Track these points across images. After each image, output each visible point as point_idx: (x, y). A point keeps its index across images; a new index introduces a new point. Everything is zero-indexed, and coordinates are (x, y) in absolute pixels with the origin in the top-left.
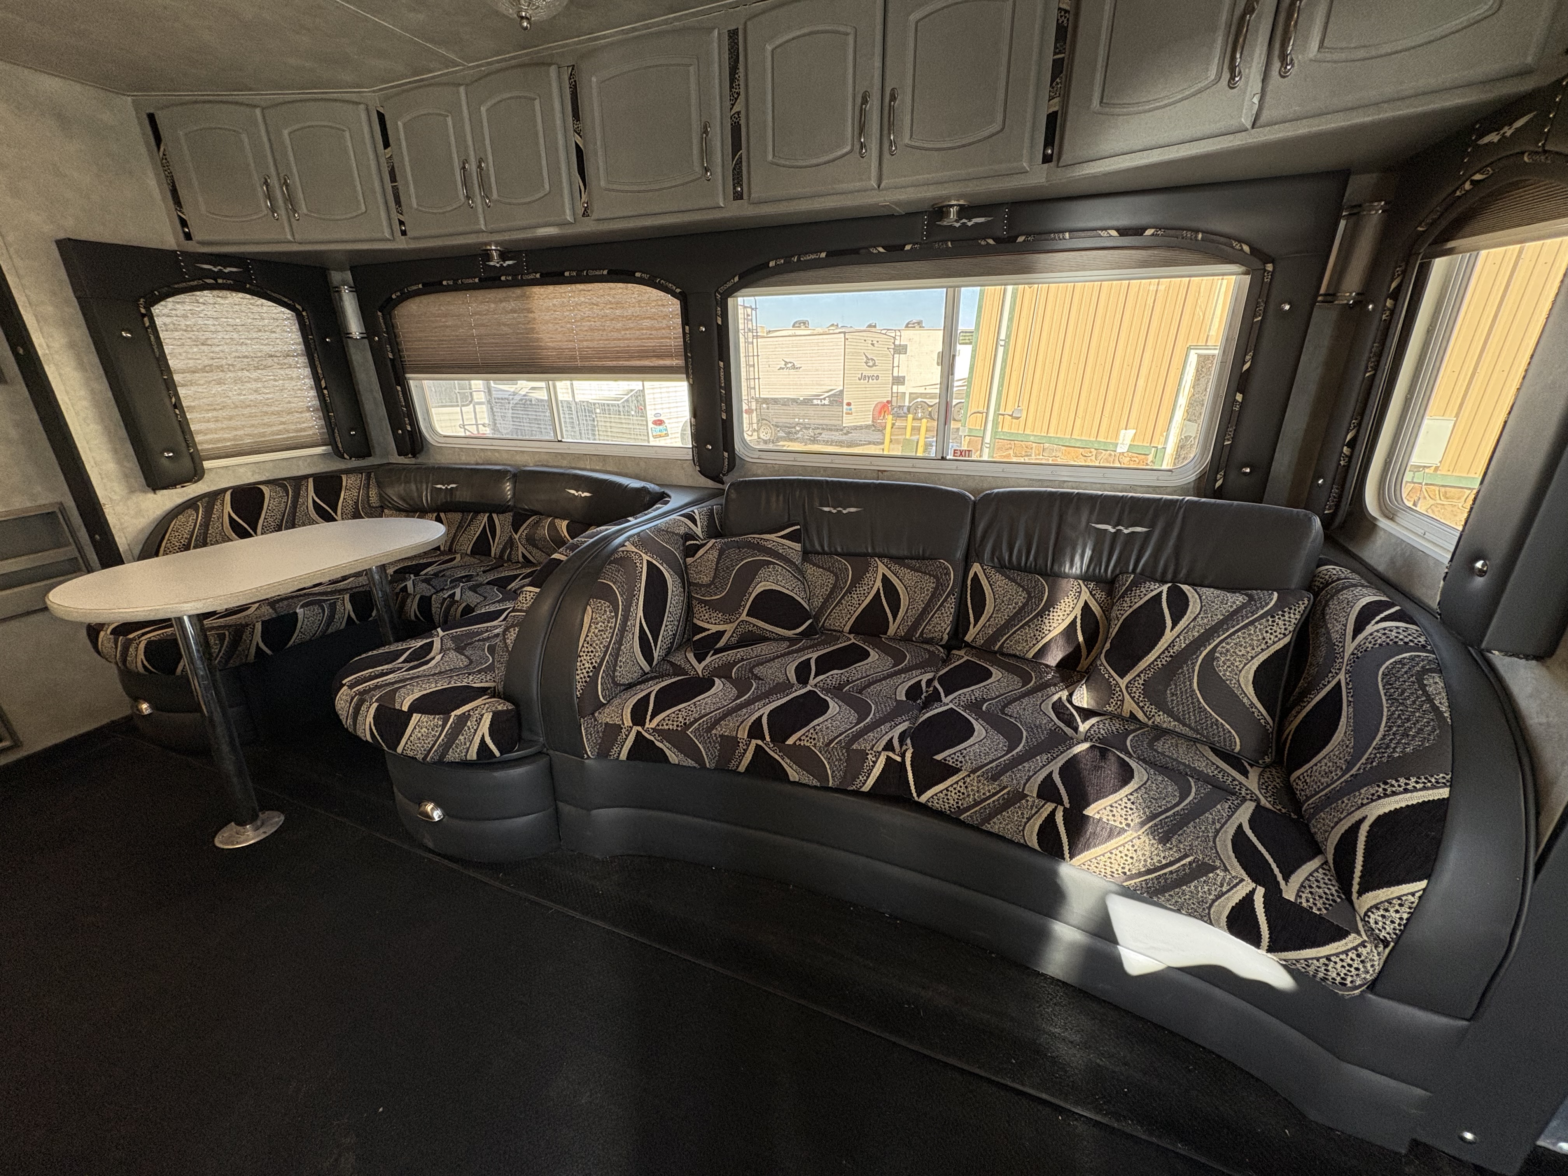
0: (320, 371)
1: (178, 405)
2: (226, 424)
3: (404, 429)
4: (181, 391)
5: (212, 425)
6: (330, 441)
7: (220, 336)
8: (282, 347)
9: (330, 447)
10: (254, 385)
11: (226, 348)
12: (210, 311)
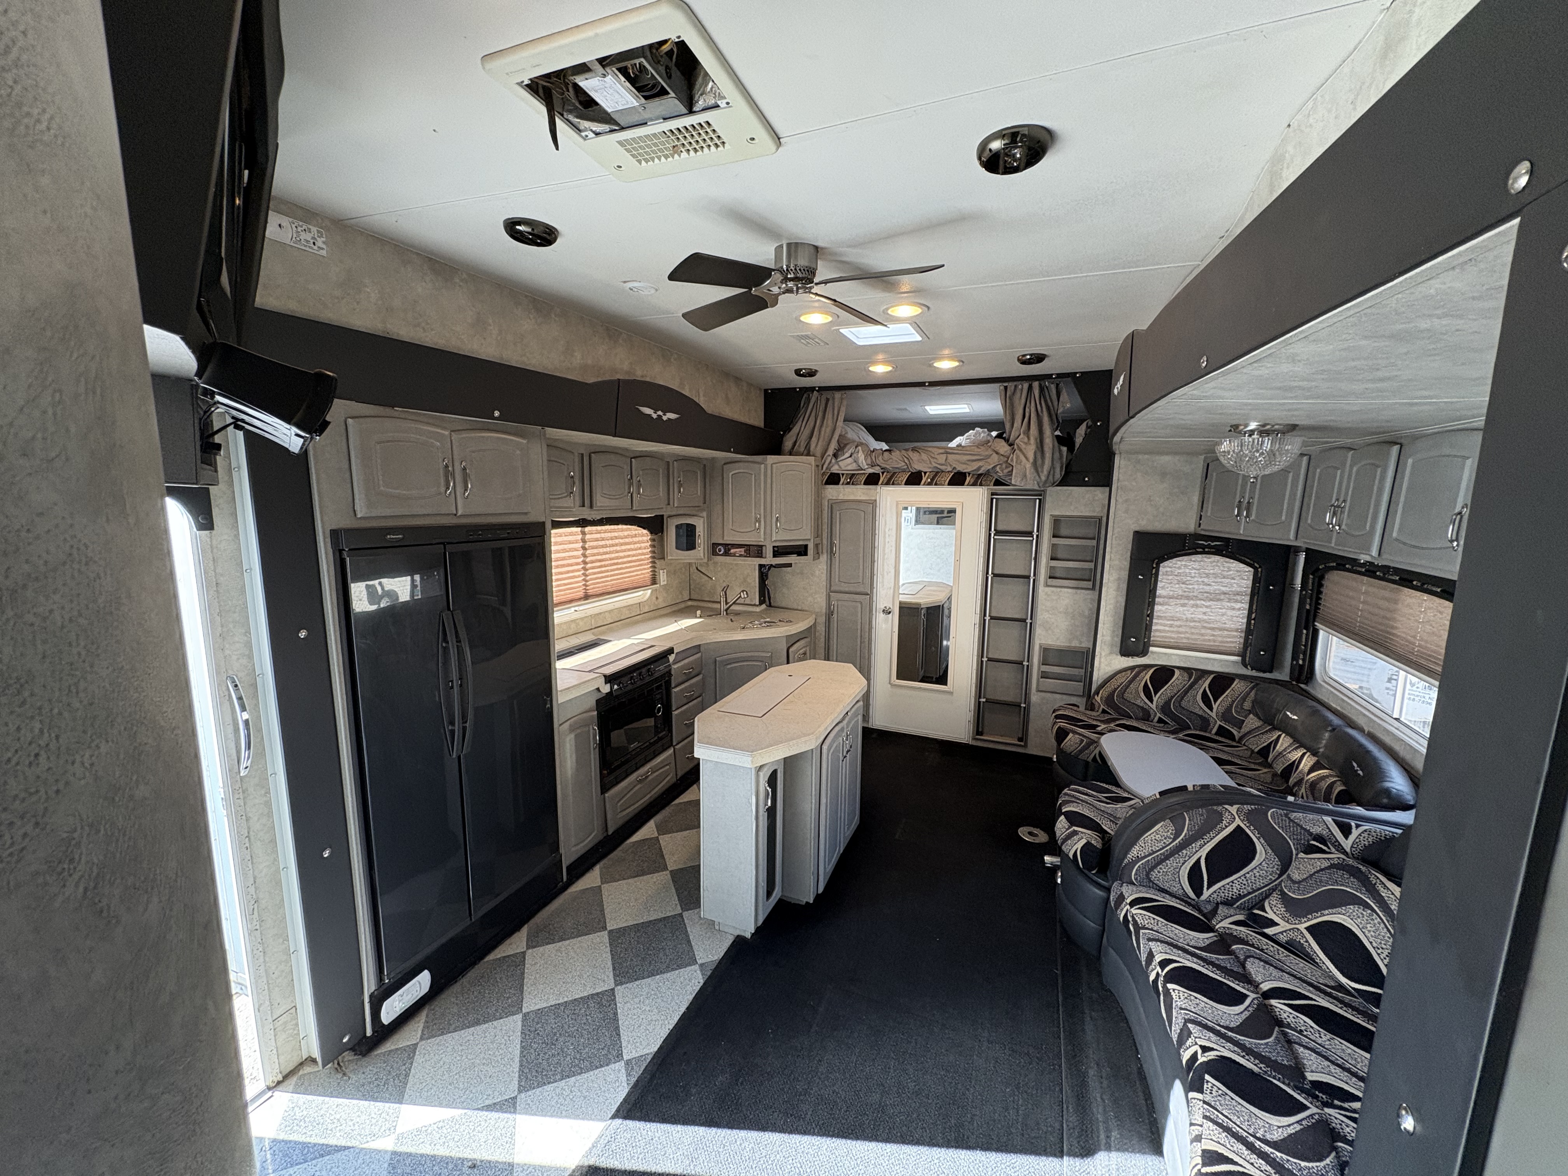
0: (1254, 607)
1: (1151, 616)
2: (1175, 629)
3: (1298, 662)
4: (1157, 608)
5: (1167, 628)
6: (1243, 655)
7: (1196, 579)
8: (1235, 588)
9: (1239, 658)
10: (1204, 610)
11: (1196, 587)
12: (1196, 565)
